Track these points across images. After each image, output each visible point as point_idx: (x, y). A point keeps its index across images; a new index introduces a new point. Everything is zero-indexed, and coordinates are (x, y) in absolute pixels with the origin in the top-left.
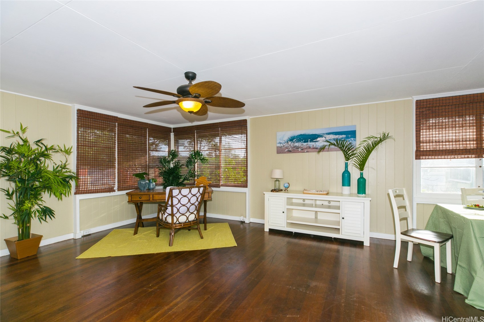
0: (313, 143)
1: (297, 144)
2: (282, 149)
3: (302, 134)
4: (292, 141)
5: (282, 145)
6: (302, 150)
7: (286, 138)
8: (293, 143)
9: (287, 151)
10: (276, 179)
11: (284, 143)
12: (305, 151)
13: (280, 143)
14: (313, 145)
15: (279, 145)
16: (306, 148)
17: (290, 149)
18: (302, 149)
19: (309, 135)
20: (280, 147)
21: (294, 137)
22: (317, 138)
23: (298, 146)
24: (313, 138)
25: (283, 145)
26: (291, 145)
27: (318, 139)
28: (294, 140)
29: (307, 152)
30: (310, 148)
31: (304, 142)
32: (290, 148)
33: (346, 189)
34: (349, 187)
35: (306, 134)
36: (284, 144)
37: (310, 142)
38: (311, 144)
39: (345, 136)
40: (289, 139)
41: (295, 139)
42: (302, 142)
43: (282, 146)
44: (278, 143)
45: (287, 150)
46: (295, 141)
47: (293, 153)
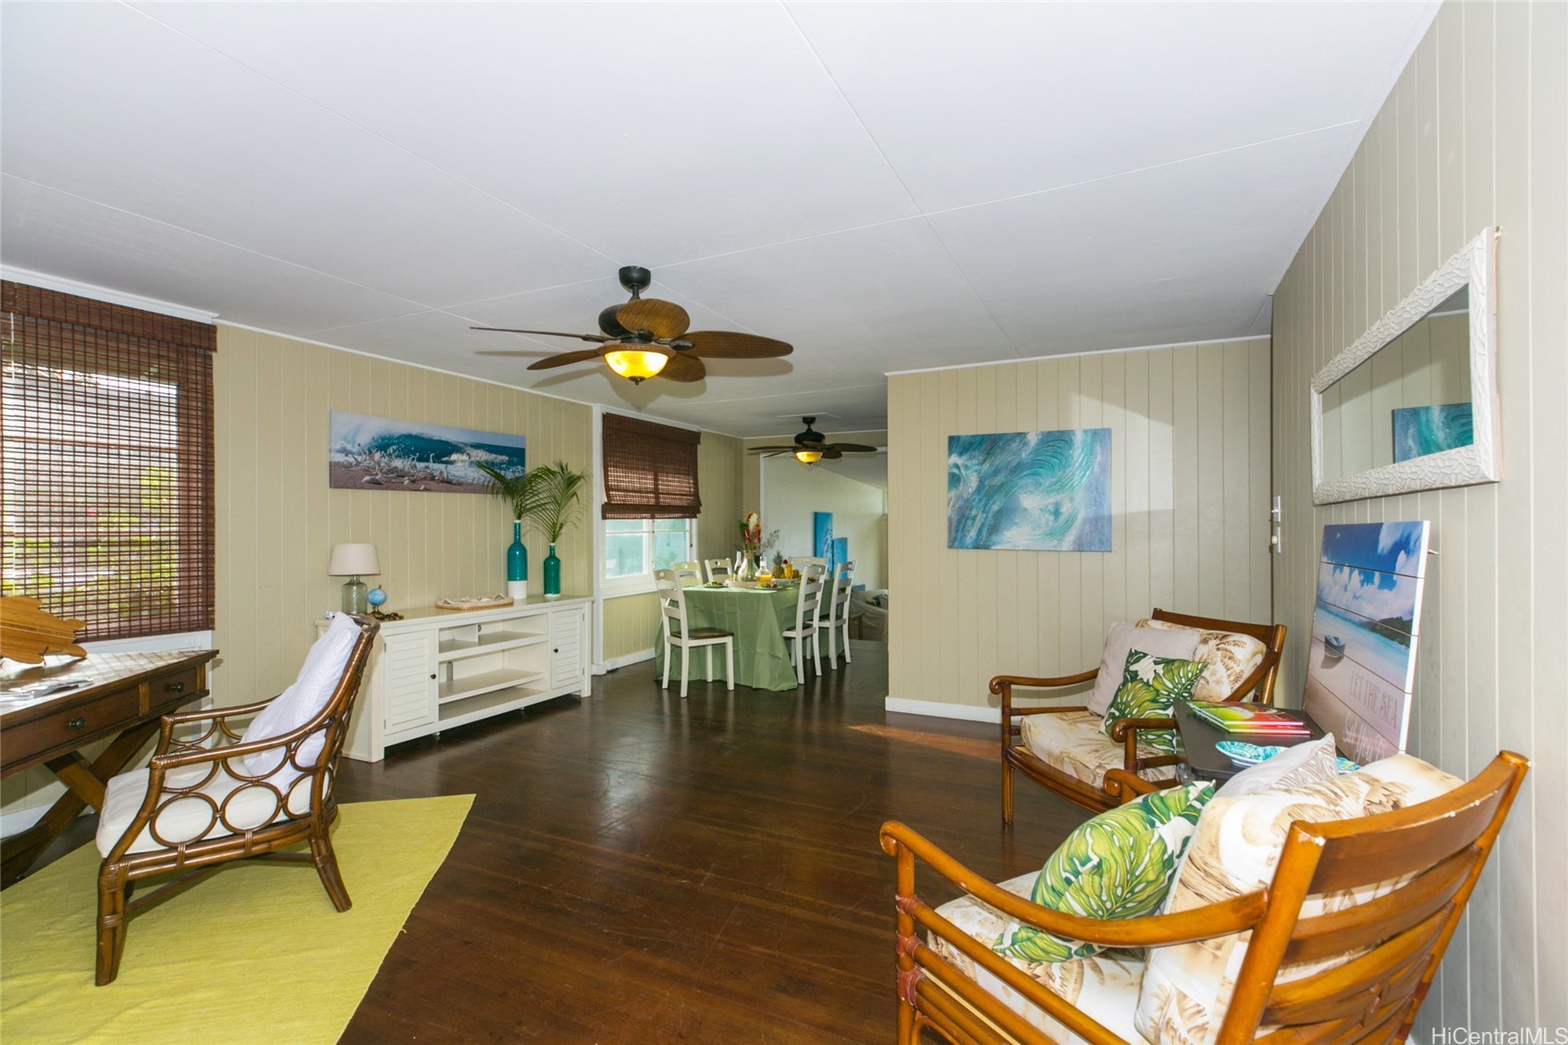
0: (442, 467)
1: (398, 463)
2: (352, 473)
3: (414, 434)
4: (385, 452)
5: (350, 459)
6: (413, 482)
7: (365, 439)
8: (387, 459)
9: (369, 482)
10: (348, 580)
11: (360, 455)
12: (422, 487)
13: (346, 452)
14: (441, 473)
15: (341, 458)
16: (425, 479)
17: (378, 477)
18: (412, 478)
19: (430, 441)
20: (346, 467)
21: (391, 438)
22: (450, 454)
23: (401, 471)
24: (443, 450)
25: (356, 460)
26: (382, 464)
27: (454, 457)
28: (391, 450)
29: (426, 490)
30: (433, 478)
31: (420, 460)
32: (377, 474)
33: (518, 589)
34: (524, 582)
35: (424, 436)
36: (359, 458)
37: (434, 462)
38: (437, 467)
39: (507, 458)
40: (374, 444)
41: (395, 447)
42: (413, 459)
43: (351, 464)
44: (339, 451)
45: (367, 478)
46: (394, 451)
47: (387, 489)
